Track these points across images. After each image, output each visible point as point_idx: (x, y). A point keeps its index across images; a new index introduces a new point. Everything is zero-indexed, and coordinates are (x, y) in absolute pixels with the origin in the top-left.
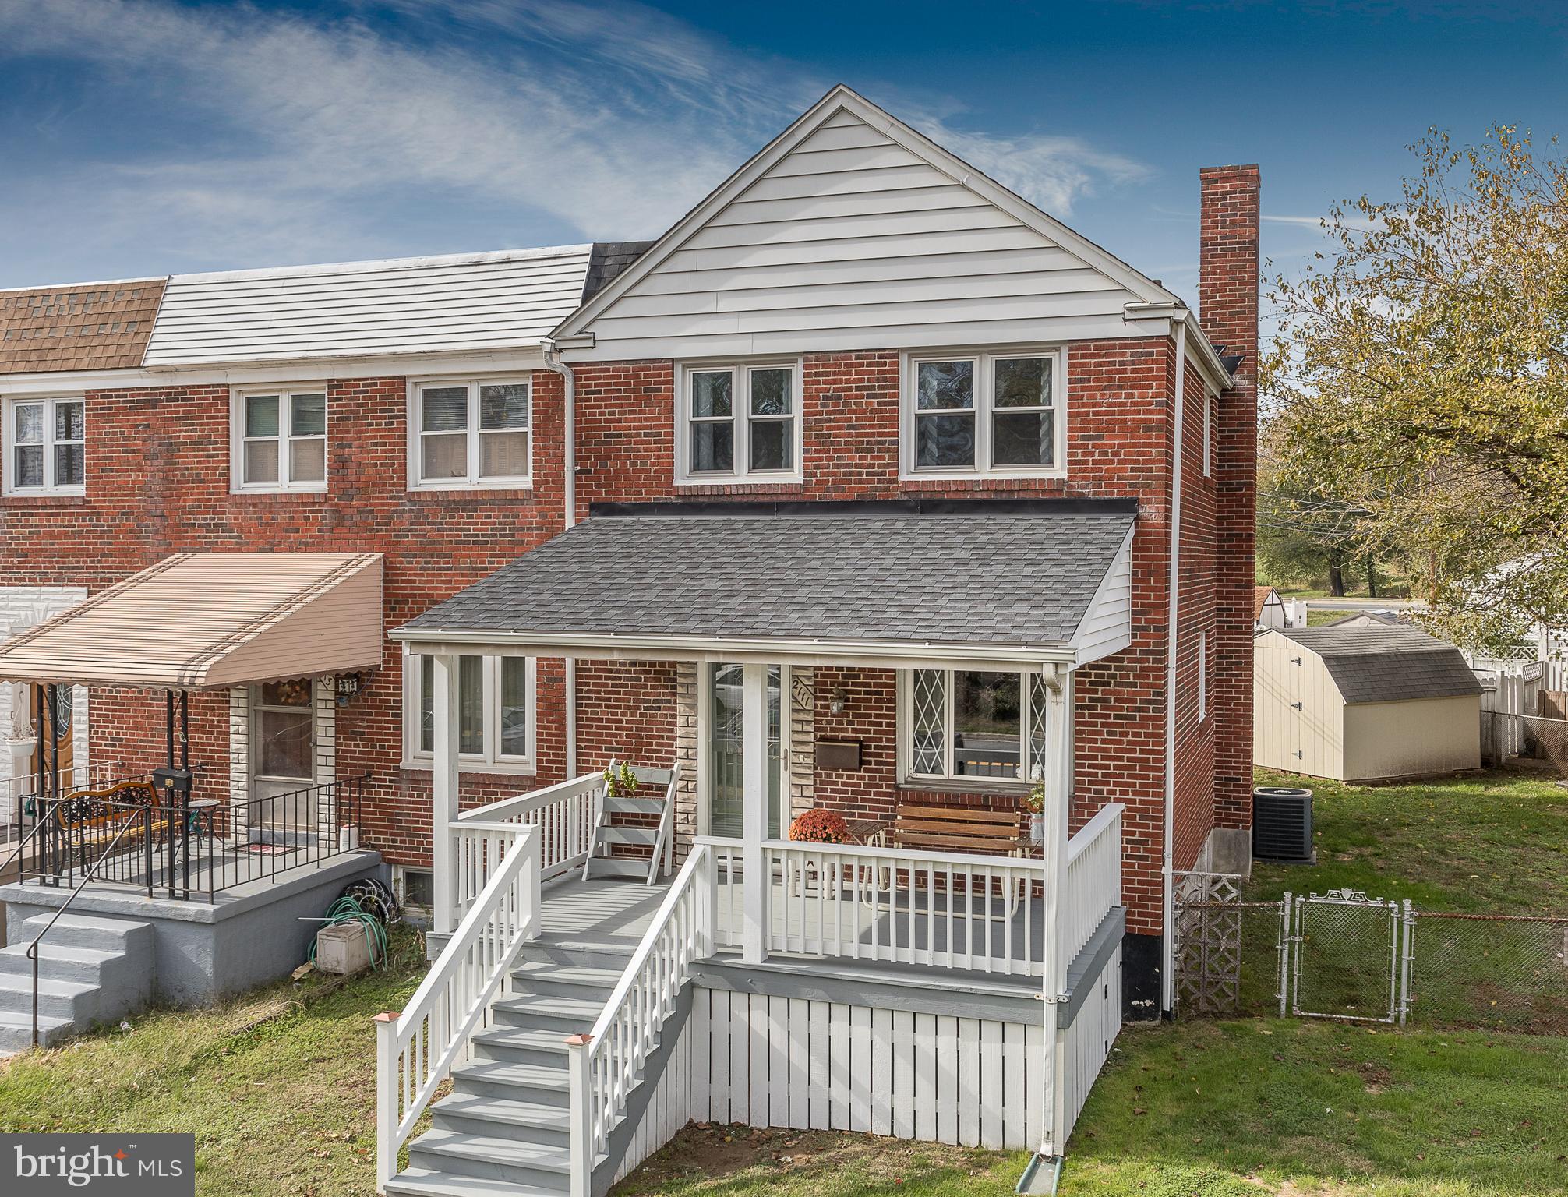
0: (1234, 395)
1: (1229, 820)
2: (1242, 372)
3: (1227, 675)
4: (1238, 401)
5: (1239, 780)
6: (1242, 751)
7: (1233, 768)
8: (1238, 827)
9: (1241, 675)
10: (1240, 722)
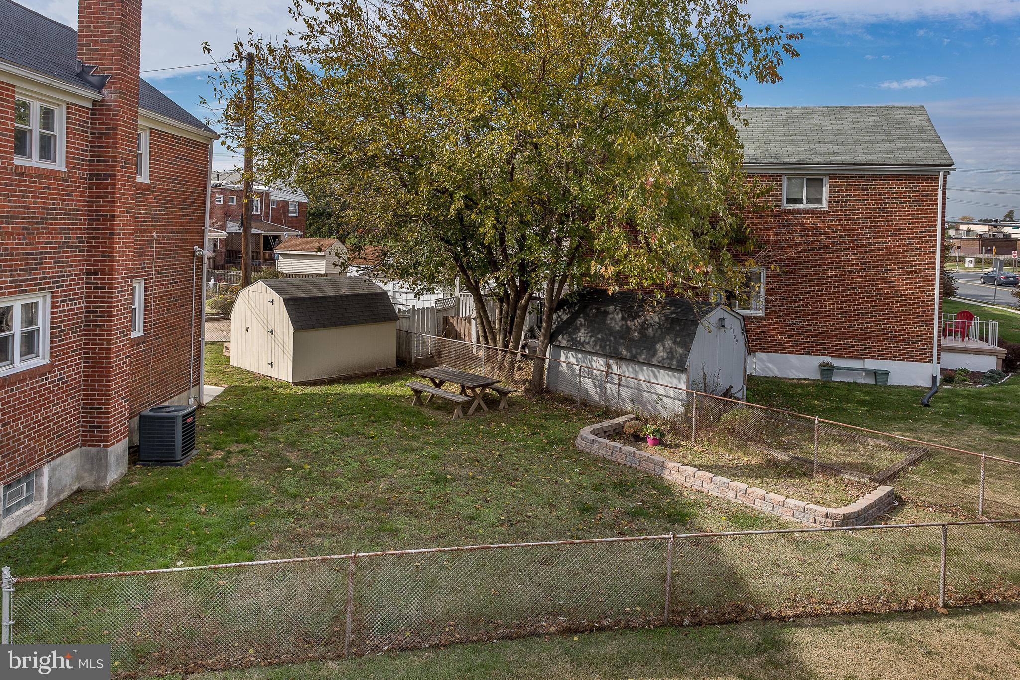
0: (103, 105)
1: (93, 441)
2: (109, 88)
3: (94, 326)
4: (107, 110)
5: (101, 408)
6: (104, 386)
7: (96, 399)
8: (99, 446)
9: (103, 326)
10: (102, 363)
